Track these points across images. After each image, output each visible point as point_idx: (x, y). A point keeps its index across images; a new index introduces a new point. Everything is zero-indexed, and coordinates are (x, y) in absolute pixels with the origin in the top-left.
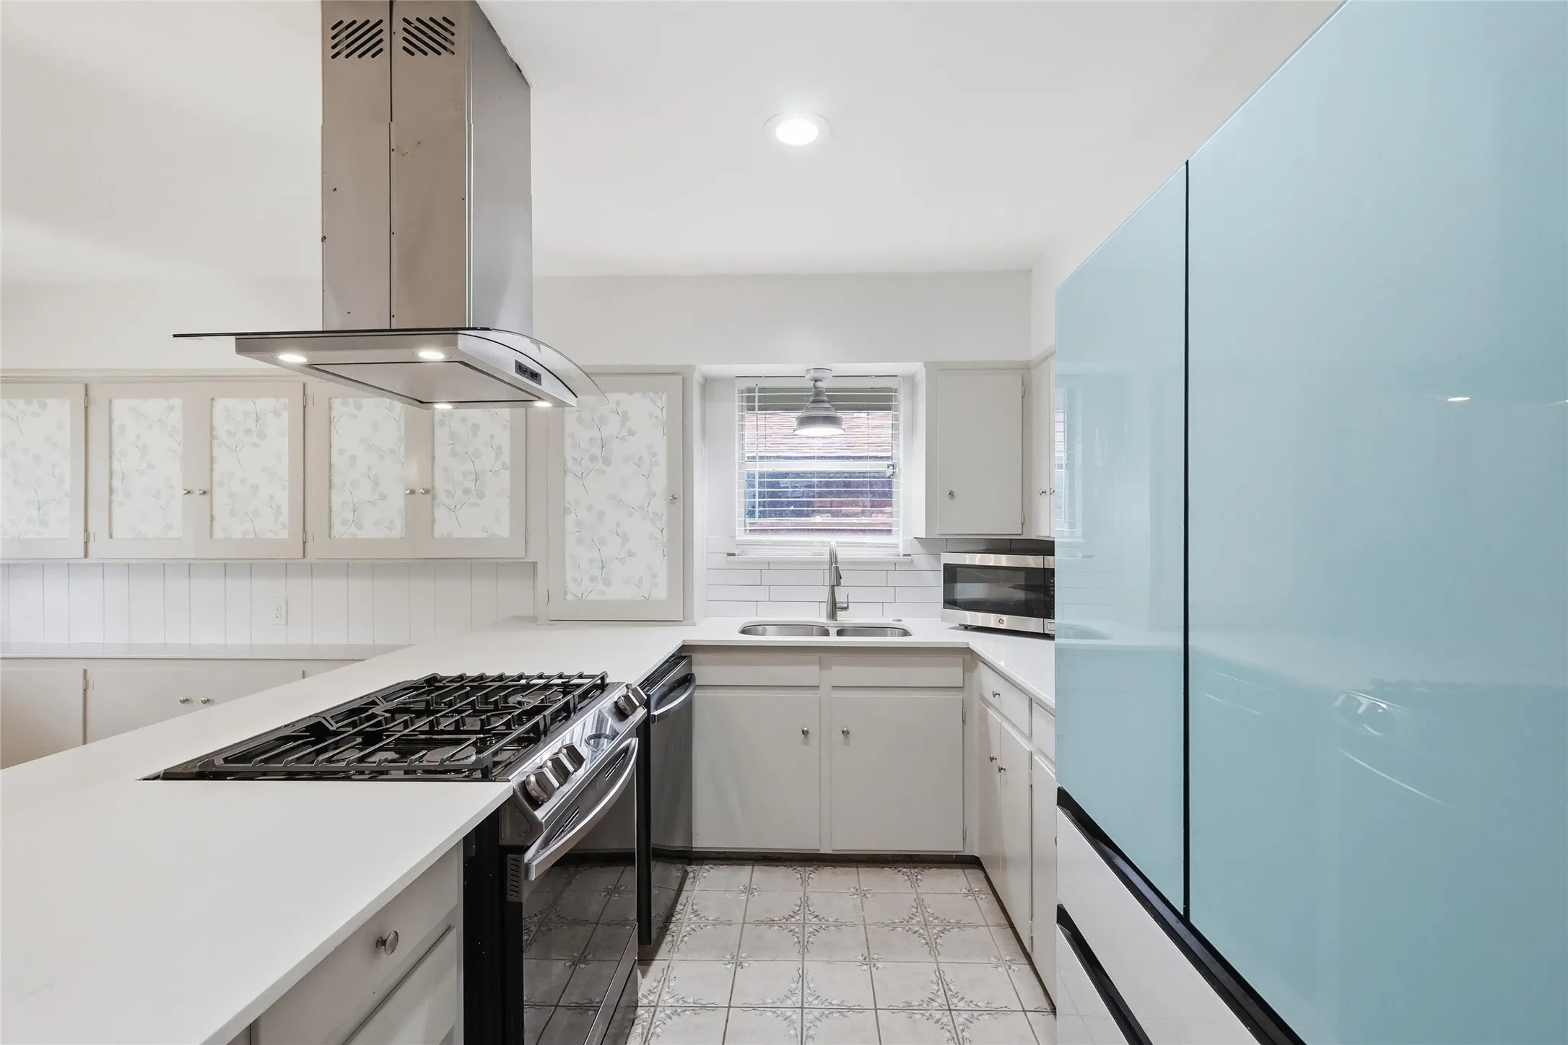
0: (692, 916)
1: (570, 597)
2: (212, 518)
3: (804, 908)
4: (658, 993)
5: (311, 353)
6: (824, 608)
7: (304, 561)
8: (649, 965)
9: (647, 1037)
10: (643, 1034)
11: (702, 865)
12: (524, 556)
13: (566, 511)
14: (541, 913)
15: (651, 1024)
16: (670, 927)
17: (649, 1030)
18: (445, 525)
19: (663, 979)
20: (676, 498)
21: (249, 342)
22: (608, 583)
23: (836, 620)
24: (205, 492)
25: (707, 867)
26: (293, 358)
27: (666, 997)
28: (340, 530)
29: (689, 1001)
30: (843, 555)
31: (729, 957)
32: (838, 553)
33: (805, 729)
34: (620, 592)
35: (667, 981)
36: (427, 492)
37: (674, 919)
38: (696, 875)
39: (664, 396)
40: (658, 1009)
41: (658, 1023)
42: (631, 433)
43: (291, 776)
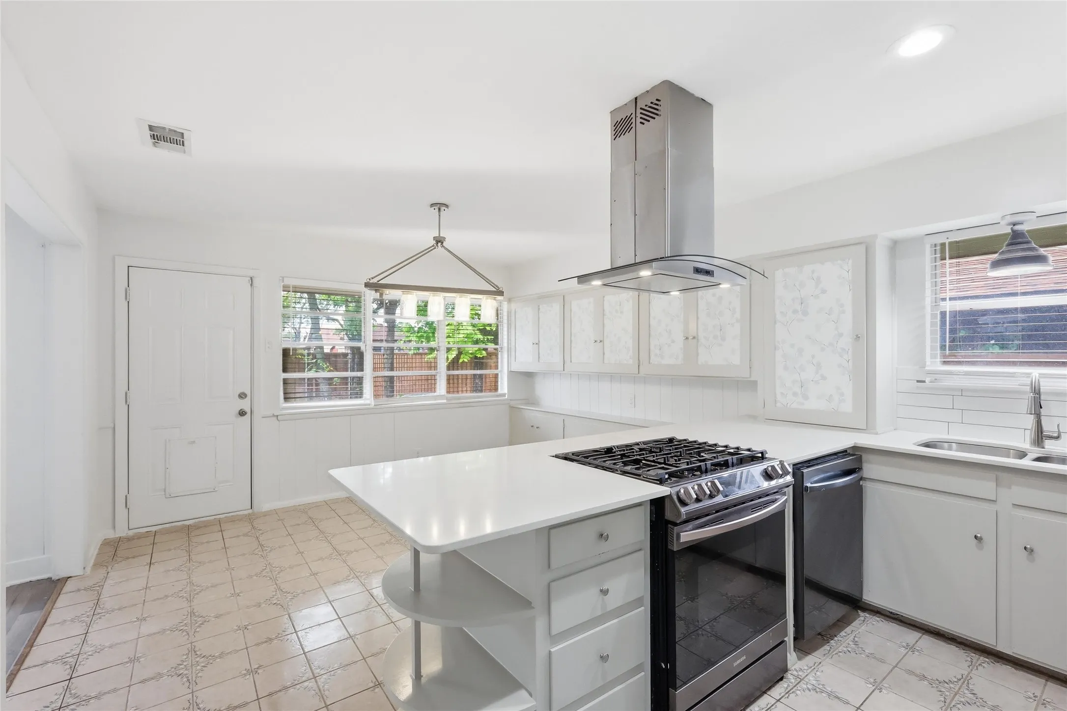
0: (850, 643)
1: (778, 405)
2: (604, 354)
3: (963, 684)
4: (806, 674)
5: (603, 280)
6: (1029, 436)
7: (639, 375)
8: (806, 656)
9: (789, 691)
10: (787, 688)
11: (874, 616)
12: (749, 376)
13: (775, 348)
14: (742, 597)
15: (795, 686)
16: (831, 642)
17: (792, 689)
18: (704, 357)
19: (813, 668)
20: (859, 337)
21: (583, 278)
22: (806, 397)
23: (1043, 448)
24: (601, 341)
25: (878, 619)
26: (597, 283)
27: (811, 678)
28: (654, 360)
29: (827, 688)
30: (1046, 386)
31: (872, 680)
32: (1041, 384)
33: (979, 535)
34: (814, 404)
35: (816, 670)
36: (694, 338)
37: (836, 638)
38: (866, 620)
39: (850, 261)
40: (803, 681)
41: (799, 688)
42: (824, 291)
43: (597, 467)
